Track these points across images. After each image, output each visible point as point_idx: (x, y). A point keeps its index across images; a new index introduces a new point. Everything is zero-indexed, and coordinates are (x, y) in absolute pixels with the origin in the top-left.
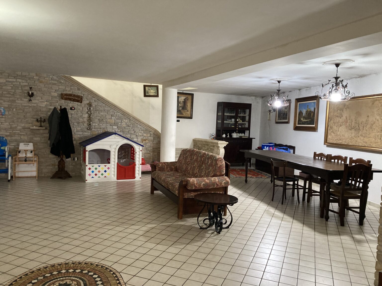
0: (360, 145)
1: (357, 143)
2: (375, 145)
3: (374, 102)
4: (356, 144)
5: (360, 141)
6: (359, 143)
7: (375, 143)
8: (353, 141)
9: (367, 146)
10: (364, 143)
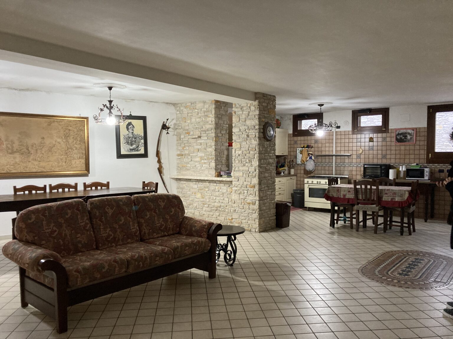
0: (34, 170)
1: (28, 169)
2: (58, 169)
3: (51, 123)
4: (26, 170)
5: (34, 167)
6: (30, 169)
7: (58, 167)
8: (18, 168)
9: (46, 171)
10: (40, 169)
